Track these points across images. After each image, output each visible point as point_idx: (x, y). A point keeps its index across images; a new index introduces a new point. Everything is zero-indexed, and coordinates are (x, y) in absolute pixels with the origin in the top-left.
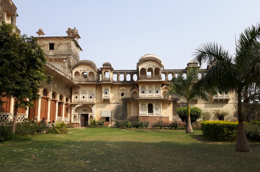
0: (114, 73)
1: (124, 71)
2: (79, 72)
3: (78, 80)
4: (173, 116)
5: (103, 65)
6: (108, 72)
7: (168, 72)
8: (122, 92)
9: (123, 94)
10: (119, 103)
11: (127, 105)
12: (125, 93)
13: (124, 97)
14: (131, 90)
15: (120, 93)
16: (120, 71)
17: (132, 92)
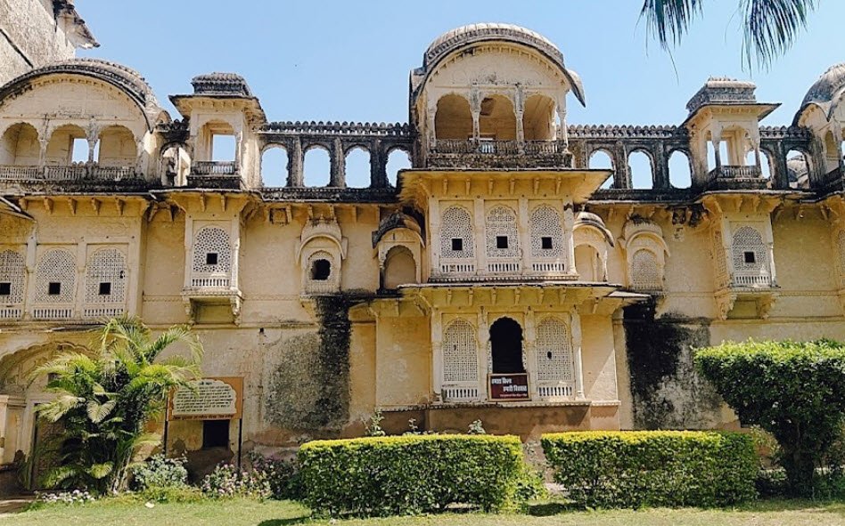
0: (268, 140)
1: (329, 127)
2: (36, 124)
3: (25, 178)
4: (630, 399)
5: (195, 85)
6: (231, 133)
7: (592, 142)
8: (320, 257)
9: (321, 270)
10: (292, 324)
11: (347, 335)
12: (335, 265)
13: (328, 286)
14: (378, 237)
15: (307, 265)
16: (305, 126)
17: (384, 248)
